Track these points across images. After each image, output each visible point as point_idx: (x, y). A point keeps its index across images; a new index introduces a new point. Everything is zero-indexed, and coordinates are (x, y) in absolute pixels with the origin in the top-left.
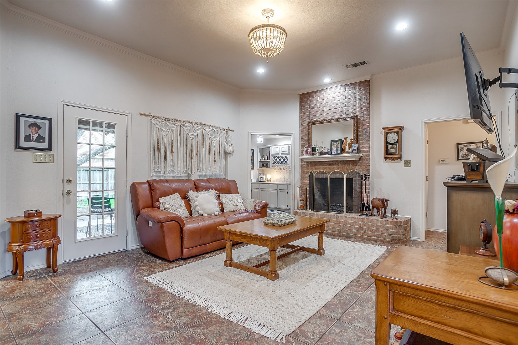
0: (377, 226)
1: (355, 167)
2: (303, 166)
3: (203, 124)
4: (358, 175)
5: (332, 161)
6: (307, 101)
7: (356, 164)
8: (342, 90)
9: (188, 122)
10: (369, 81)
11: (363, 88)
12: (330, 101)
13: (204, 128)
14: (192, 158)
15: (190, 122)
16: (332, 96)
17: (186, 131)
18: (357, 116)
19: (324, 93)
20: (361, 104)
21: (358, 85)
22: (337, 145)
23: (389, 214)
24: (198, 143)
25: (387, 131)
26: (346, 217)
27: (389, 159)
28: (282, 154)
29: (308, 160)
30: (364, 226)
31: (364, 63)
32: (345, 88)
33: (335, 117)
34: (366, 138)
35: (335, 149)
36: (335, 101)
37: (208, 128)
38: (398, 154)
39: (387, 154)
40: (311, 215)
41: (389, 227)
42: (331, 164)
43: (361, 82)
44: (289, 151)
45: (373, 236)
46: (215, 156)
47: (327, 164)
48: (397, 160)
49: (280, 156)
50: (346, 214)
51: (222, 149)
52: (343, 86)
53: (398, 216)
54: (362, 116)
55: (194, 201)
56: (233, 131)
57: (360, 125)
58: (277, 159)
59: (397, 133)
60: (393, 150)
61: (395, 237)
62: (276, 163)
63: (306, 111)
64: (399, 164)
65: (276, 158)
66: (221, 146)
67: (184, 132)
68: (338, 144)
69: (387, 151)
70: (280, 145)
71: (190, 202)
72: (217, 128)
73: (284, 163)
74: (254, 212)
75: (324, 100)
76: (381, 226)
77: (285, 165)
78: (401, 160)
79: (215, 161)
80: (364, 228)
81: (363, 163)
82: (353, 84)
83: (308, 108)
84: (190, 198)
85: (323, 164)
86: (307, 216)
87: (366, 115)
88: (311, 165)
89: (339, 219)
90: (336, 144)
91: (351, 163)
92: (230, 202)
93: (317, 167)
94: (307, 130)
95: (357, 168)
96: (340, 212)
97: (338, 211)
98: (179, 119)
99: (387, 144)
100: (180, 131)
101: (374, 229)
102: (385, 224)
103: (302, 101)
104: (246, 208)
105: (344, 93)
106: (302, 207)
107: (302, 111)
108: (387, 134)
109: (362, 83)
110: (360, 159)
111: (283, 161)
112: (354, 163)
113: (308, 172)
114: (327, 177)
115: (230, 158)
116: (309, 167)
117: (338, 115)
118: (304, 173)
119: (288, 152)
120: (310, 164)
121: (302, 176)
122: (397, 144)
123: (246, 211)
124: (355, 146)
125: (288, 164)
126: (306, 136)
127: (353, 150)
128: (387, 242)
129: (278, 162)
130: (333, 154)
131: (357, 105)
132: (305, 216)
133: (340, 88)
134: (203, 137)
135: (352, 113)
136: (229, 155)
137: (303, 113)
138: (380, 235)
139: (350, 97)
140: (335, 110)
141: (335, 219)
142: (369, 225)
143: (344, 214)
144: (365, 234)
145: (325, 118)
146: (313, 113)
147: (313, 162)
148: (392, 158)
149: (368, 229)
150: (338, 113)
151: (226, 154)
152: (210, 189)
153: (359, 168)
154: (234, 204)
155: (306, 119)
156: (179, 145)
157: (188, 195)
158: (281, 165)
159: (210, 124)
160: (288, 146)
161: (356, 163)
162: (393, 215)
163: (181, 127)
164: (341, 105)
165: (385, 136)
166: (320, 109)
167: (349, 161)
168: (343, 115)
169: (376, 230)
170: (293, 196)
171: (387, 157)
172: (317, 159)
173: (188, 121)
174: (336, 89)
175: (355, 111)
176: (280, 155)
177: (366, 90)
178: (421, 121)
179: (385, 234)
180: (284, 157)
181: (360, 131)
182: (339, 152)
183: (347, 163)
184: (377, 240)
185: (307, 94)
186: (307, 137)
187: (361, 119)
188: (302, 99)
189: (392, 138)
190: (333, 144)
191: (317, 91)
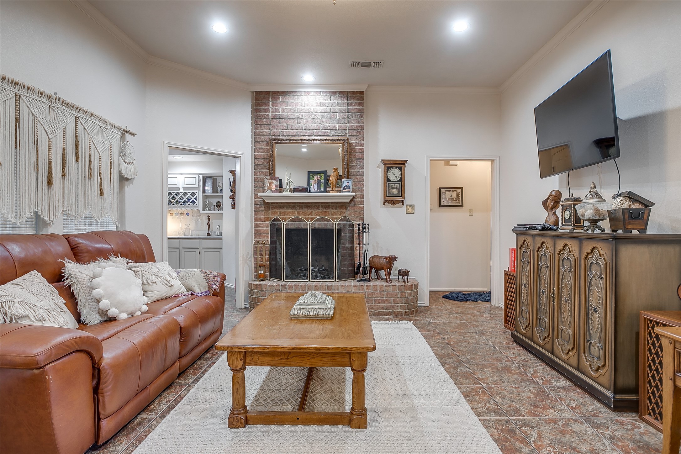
0: (388, 294)
1: (344, 213)
2: (258, 209)
3: (77, 109)
4: (348, 223)
5: (309, 203)
6: (267, 105)
7: (346, 209)
8: (326, 99)
9: (42, 94)
10: (362, 93)
11: (356, 102)
12: (307, 112)
13: (78, 115)
14: (50, 183)
15: (46, 96)
16: (309, 104)
17: (36, 115)
18: (347, 140)
19: (296, 96)
20: (354, 123)
21: (349, 96)
22: (319, 178)
23: (394, 276)
24: (64, 149)
25: (388, 165)
26: (344, 286)
27: (389, 203)
28: (184, 189)
29: (273, 199)
30: (370, 296)
31: (378, 64)
32: (330, 96)
33: (313, 137)
34: (360, 171)
35: (316, 185)
36: (314, 113)
37: (87, 118)
38: (401, 196)
39: (388, 196)
40: (286, 288)
41: (404, 293)
42: (307, 207)
43: (354, 93)
44: (199, 184)
45: (383, 309)
46: (101, 182)
47: (300, 207)
48: (398, 204)
49: (181, 193)
50: (337, 281)
51: (115, 170)
52: (327, 92)
53: (409, 277)
54: (354, 141)
55: (84, 286)
56: (133, 134)
57: (351, 152)
58: (175, 196)
59: (400, 168)
60: (395, 191)
61: (409, 306)
62: (172, 204)
63: (264, 120)
64: (399, 210)
65: (174, 194)
66: (113, 163)
67: (31, 115)
68: (321, 177)
69: (387, 192)
70: (181, 174)
71: (73, 290)
72: (106, 122)
73: (189, 204)
74: (209, 295)
75: (296, 108)
76: (393, 293)
77: (192, 207)
78: (403, 204)
79: (101, 193)
80: (370, 299)
81: (355, 206)
82: (341, 93)
83: (268, 115)
84: (73, 279)
85: (293, 206)
86: (278, 290)
87: (360, 140)
88: (273, 208)
89: (333, 290)
90: (317, 177)
91: (337, 207)
92: (157, 281)
93: (283, 211)
94: (266, 152)
95: (347, 214)
96: (318, 279)
97: (315, 278)
98: (16, 80)
99: (388, 183)
100: (18, 110)
101: (384, 298)
102: (398, 291)
103: (257, 103)
104: (188, 289)
105: (329, 104)
106: (261, 277)
107: (258, 121)
108: (388, 168)
109: (355, 95)
110: (351, 201)
111: (187, 200)
112: (343, 206)
113: (267, 219)
114: (305, 227)
115: (129, 189)
116: (270, 211)
117: (319, 133)
118: (260, 220)
119: (196, 186)
120: (269, 205)
121: (256, 225)
122: (401, 183)
123: (192, 294)
124: (347, 182)
125: (197, 205)
126: (264, 160)
127: (345, 188)
128: (401, 314)
129: (177, 202)
130: (311, 192)
131: (347, 124)
132: (275, 290)
133: (321, 94)
134: (76, 137)
135: (340, 134)
136: (127, 183)
137: (259, 122)
138: (392, 307)
139: (337, 111)
140: (314, 126)
141: (326, 291)
142: (377, 294)
143: (334, 282)
144: (372, 307)
145: (297, 137)
146: (278, 126)
147: (277, 203)
148: (393, 202)
149: (376, 300)
150: (319, 132)
151: (123, 180)
152: (111, 256)
153: (350, 214)
154: (166, 282)
155: (265, 133)
156: (16, 147)
157: (66, 273)
158: (183, 207)
159: (91, 110)
160: (197, 176)
161: (346, 207)
162: (401, 277)
163: (21, 101)
164: (324, 120)
165: (386, 171)
166: (289, 120)
167: (335, 203)
168: (326, 135)
169: (387, 300)
170: (242, 258)
171: (386, 200)
172: (283, 199)
173: (41, 90)
174: (316, 94)
175: (344, 132)
176: (181, 190)
177: (360, 104)
178: (426, 156)
179: (399, 304)
180: (189, 194)
181: (351, 161)
182: (322, 189)
183: (332, 206)
184: (388, 314)
185: (268, 93)
186: (265, 163)
187: (354, 145)
188: (258, 100)
189: (394, 175)
190: (311, 177)
191: (285, 92)
